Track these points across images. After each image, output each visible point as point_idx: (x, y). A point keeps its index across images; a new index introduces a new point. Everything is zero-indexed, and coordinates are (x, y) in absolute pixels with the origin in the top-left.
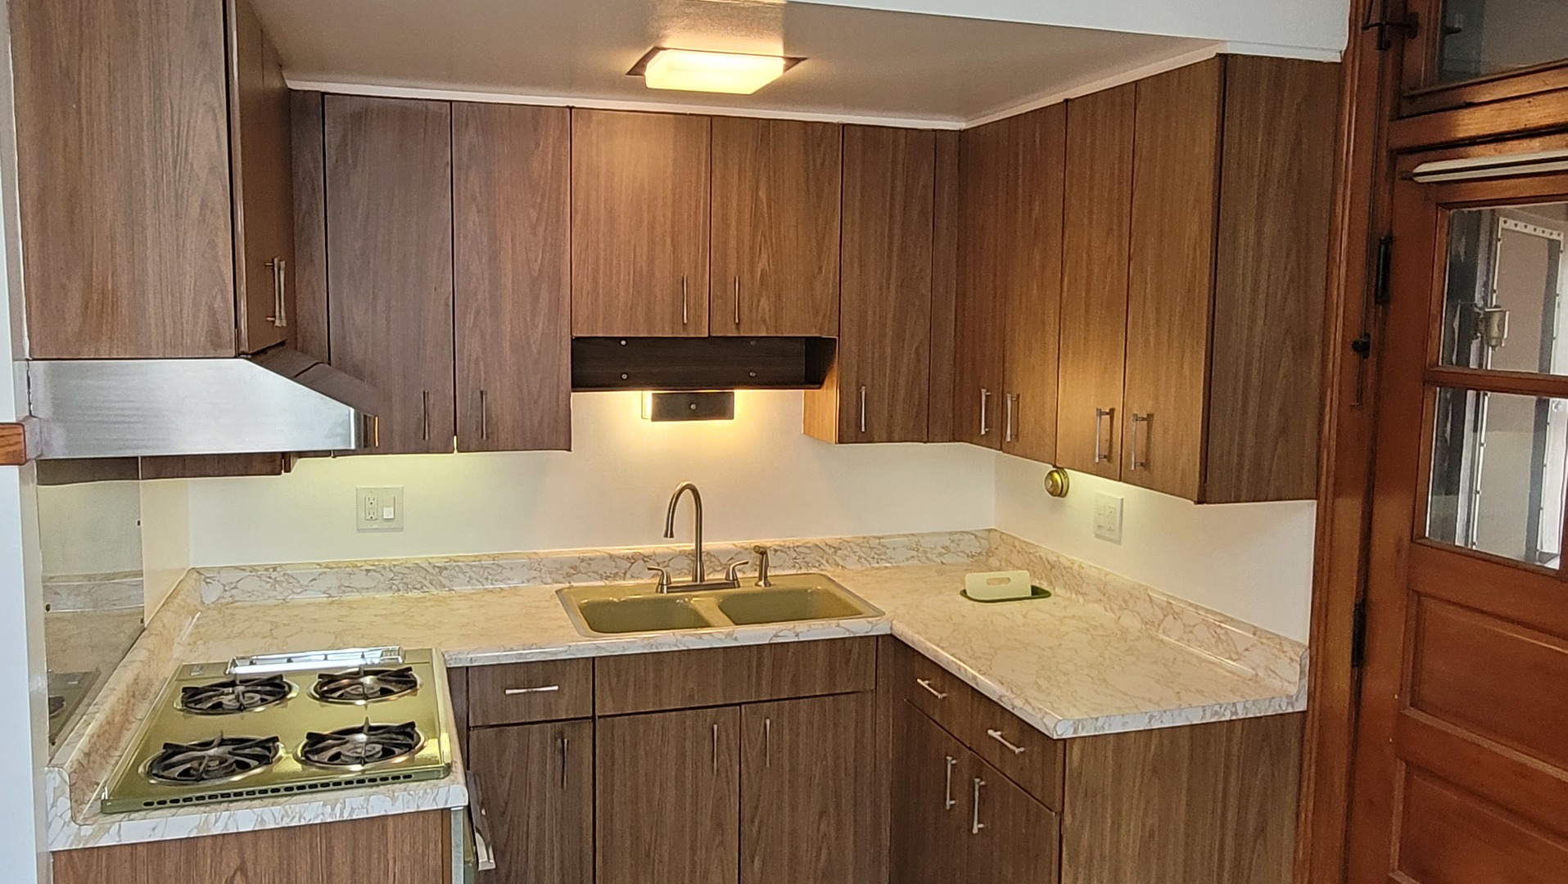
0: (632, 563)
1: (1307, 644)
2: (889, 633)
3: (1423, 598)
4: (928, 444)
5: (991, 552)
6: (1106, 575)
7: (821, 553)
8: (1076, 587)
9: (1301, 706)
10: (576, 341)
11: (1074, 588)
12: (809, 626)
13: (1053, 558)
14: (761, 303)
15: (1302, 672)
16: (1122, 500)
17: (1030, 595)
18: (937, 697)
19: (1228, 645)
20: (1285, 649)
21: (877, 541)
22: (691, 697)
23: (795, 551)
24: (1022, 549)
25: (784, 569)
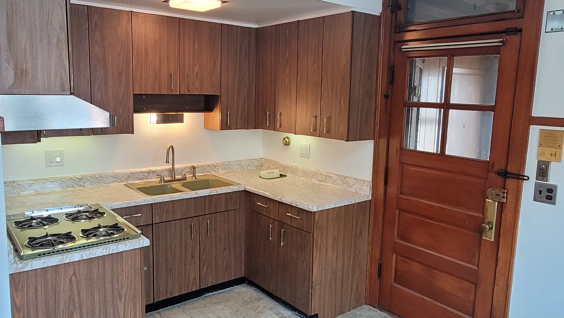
0: (149, 174)
1: (371, 181)
2: (244, 190)
3: (403, 165)
4: (248, 130)
5: (262, 165)
6: (305, 168)
7: (210, 167)
8: (295, 173)
9: (370, 198)
10: (135, 95)
11: (294, 173)
12: (220, 189)
13: (286, 165)
14: (196, 83)
15: (370, 189)
16: (310, 145)
17: (279, 176)
18: (265, 207)
19: (347, 184)
20: (365, 183)
21: (228, 163)
22: (184, 215)
23: (202, 167)
24: (274, 163)
25: (199, 174)
